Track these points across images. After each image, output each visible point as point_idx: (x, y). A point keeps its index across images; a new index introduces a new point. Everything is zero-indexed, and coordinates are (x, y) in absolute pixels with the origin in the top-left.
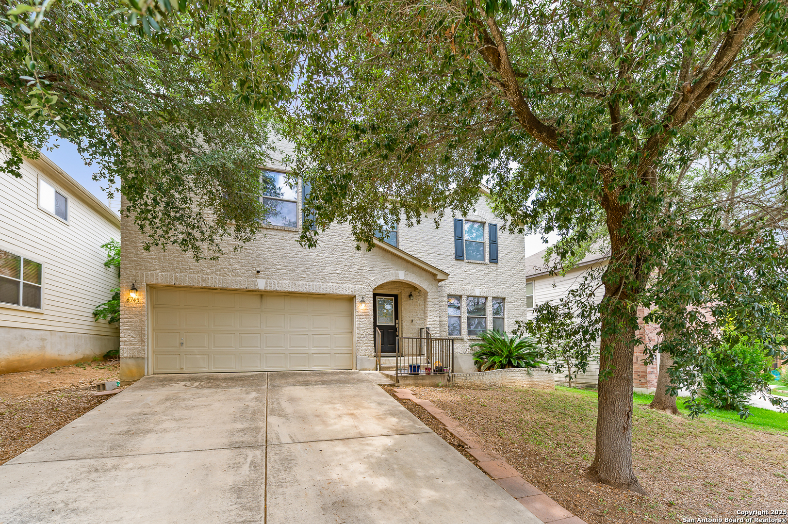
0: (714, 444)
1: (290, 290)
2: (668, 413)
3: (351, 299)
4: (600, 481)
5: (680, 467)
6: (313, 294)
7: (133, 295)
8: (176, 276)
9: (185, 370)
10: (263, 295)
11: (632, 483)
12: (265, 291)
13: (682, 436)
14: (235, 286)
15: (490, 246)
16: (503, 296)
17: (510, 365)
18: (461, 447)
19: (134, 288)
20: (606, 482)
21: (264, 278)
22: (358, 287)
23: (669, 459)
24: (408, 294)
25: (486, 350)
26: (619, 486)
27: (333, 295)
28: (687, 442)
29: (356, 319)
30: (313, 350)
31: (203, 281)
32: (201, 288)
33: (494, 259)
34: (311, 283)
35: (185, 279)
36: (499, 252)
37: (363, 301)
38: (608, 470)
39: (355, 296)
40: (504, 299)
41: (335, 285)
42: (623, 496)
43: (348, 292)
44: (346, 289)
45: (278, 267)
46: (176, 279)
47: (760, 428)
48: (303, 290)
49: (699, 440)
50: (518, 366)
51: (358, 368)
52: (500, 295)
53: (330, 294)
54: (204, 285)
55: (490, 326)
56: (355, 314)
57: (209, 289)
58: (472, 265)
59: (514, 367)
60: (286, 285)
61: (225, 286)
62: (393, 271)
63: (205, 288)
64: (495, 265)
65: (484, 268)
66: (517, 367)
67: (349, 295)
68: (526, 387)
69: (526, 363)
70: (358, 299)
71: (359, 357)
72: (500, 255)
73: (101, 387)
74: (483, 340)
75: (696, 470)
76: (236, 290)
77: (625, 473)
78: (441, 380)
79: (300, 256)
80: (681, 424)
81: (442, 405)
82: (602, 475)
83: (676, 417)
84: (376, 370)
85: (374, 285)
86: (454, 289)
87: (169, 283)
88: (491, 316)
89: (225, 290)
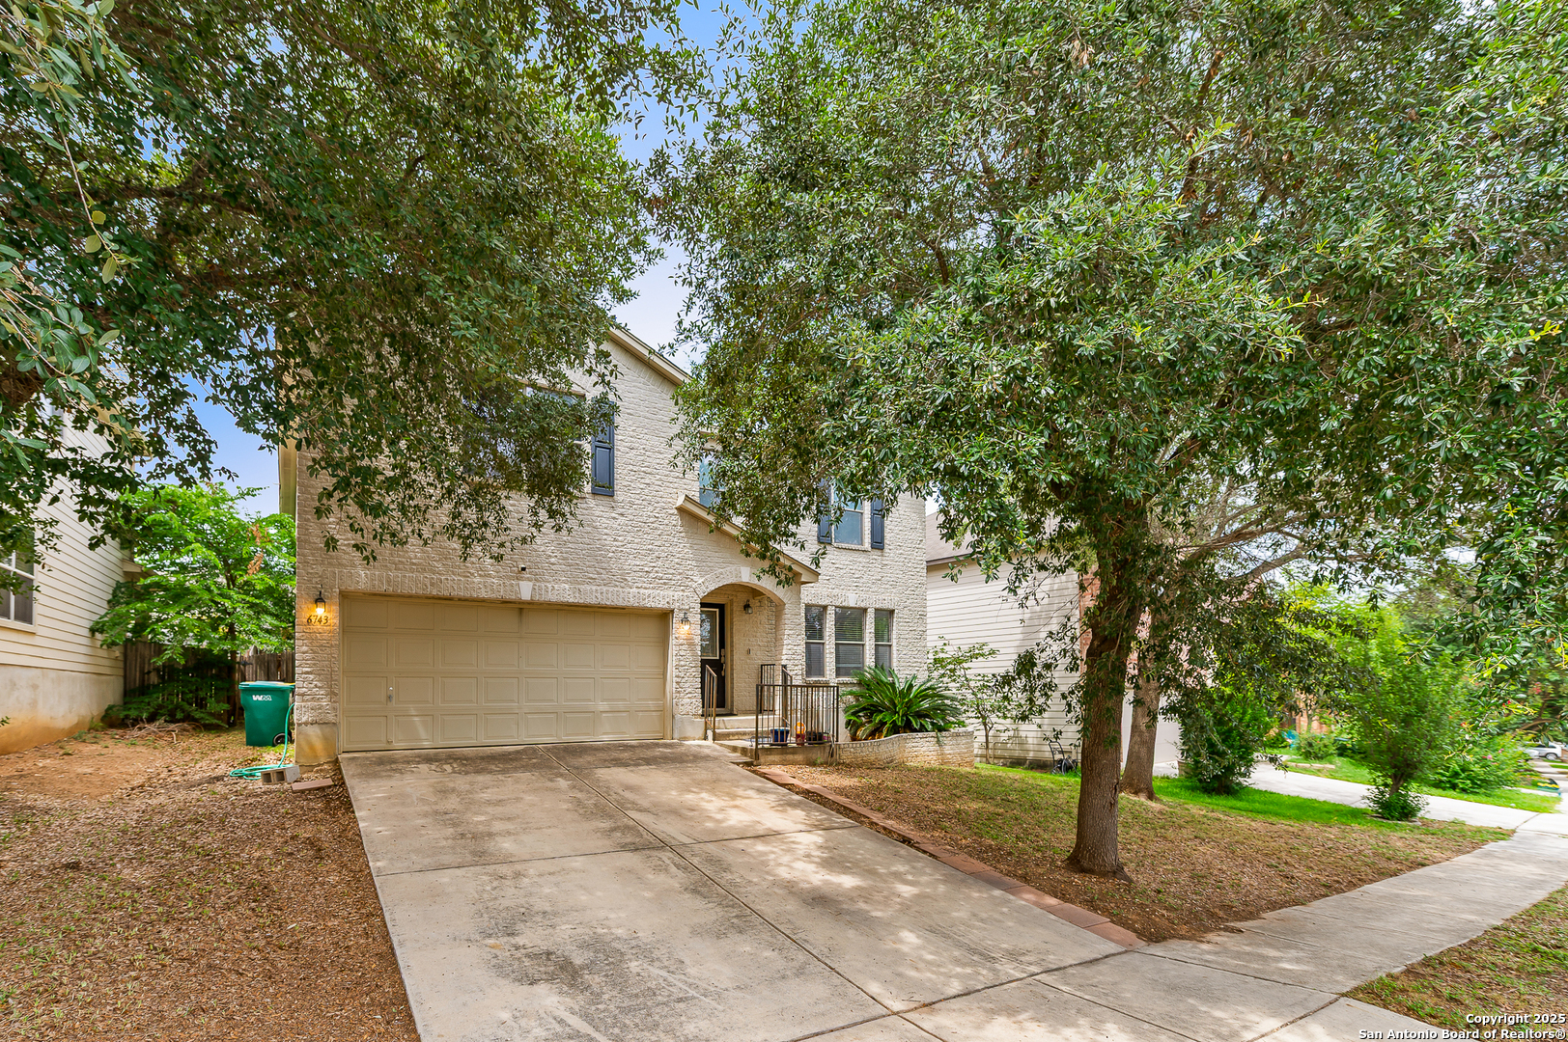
0: (1203, 835)
1: (571, 600)
2: (1142, 799)
3: (664, 617)
4: (1083, 871)
5: (1164, 860)
6: (606, 607)
7: (320, 611)
8: (388, 576)
9: (396, 745)
10: (522, 609)
11: (1117, 871)
12: (530, 603)
13: (1163, 827)
14: (483, 594)
15: (872, 519)
16: (891, 607)
17: (908, 727)
18: (906, 841)
19: (319, 600)
20: (1091, 871)
21: (529, 580)
22: (678, 595)
23: (1150, 852)
24: (742, 604)
25: (864, 702)
26: (1104, 874)
27: (638, 608)
28: (1170, 834)
29: (673, 650)
30: (603, 706)
31: (432, 584)
32: (427, 598)
33: (878, 544)
34: (605, 589)
35: (403, 582)
36: (886, 530)
37: (685, 620)
38: (1092, 857)
39: (672, 611)
40: (892, 612)
41: (642, 591)
42: (1109, 884)
43: (662, 604)
44: (657, 598)
45: (553, 560)
46: (389, 582)
47: (1260, 817)
48: (591, 600)
49: (1184, 831)
50: (923, 729)
51: (676, 735)
52: (886, 605)
53: (633, 608)
54: (435, 593)
55: (869, 660)
56: (672, 641)
57: (440, 598)
58: (844, 552)
59: (915, 731)
60: (562, 591)
61: (468, 595)
62: (732, 568)
63: (433, 598)
64: (879, 553)
65: (861, 558)
66: (920, 731)
67: (662, 609)
68: (935, 765)
69: (933, 724)
70: (678, 616)
71: (677, 717)
72: (888, 536)
73: (274, 778)
74: (860, 684)
75: (1182, 863)
76: (483, 600)
77: (1110, 859)
78: (819, 755)
79: (587, 541)
80: (1160, 812)
81: (841, 791)
82: (1085, 864)
83: (1153, 804)
84: (706, 738)
85: (703, 591)
86: (815, 595)
87: (377, 590)
88: (873, 642)
89: (466, 600)
